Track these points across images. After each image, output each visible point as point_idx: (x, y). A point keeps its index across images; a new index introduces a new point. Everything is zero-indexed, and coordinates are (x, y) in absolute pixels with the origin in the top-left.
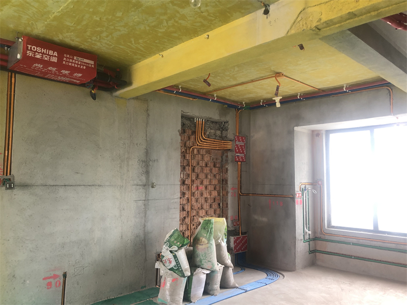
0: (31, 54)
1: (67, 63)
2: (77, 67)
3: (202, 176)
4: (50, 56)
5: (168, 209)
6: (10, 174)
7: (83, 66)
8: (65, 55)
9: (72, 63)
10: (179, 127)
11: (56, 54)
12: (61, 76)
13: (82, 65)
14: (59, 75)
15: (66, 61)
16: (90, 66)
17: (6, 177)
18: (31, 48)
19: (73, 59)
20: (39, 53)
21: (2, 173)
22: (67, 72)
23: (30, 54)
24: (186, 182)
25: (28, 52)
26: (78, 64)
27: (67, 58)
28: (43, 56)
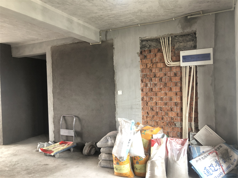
3: (171, 85)
5: (132, 108)
10: (138, 50)
24: (153, 90)
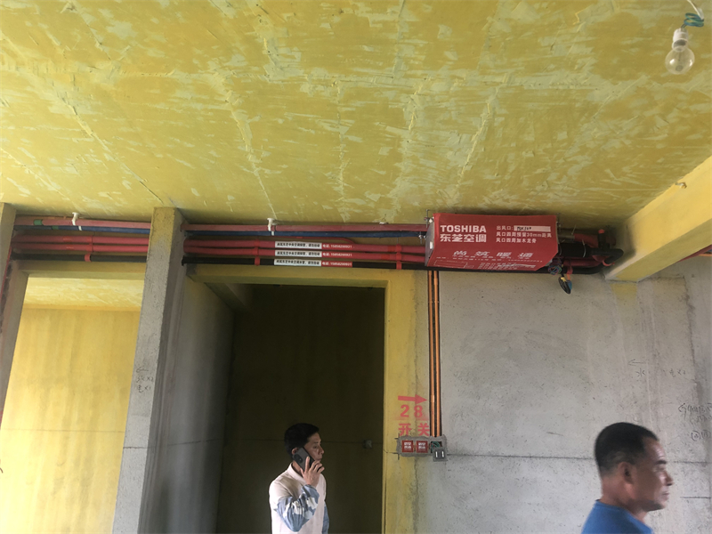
0: (446, 238)
1: (503, 240)
2: (522, 243)
4: (475, 234)
6: (441, 434)
7: (532, 238)
8: (498, 228)
9: (511, 237)
11: (483, 229)
12: (501, 262)
13: (529, 237)
14: (497, 262)
15: (501, 237)
16: (544, 235)
17: (435, 440)
18: (446, 228)
19: (512, 231)
20: (457, 233)
21: (429, 433)
22: (506, 255)
23: (444, 238)
25: (442, 236)
26: (522, 238)
27: (501, 231)
28: (463, 237)
